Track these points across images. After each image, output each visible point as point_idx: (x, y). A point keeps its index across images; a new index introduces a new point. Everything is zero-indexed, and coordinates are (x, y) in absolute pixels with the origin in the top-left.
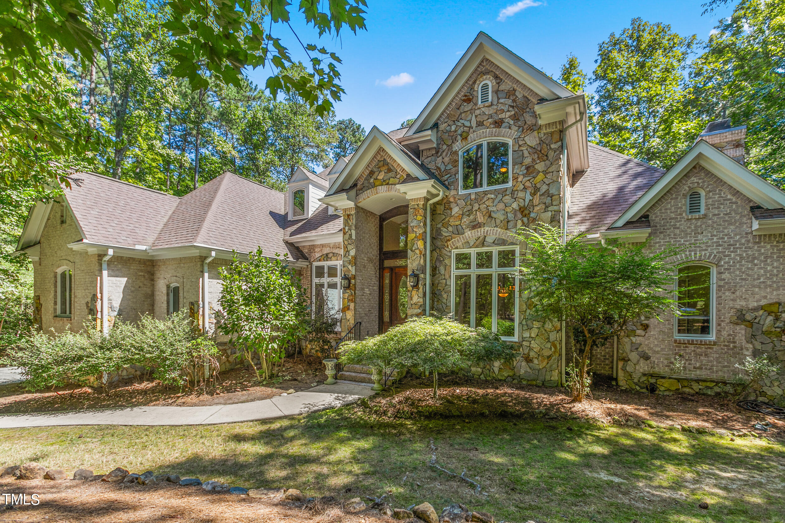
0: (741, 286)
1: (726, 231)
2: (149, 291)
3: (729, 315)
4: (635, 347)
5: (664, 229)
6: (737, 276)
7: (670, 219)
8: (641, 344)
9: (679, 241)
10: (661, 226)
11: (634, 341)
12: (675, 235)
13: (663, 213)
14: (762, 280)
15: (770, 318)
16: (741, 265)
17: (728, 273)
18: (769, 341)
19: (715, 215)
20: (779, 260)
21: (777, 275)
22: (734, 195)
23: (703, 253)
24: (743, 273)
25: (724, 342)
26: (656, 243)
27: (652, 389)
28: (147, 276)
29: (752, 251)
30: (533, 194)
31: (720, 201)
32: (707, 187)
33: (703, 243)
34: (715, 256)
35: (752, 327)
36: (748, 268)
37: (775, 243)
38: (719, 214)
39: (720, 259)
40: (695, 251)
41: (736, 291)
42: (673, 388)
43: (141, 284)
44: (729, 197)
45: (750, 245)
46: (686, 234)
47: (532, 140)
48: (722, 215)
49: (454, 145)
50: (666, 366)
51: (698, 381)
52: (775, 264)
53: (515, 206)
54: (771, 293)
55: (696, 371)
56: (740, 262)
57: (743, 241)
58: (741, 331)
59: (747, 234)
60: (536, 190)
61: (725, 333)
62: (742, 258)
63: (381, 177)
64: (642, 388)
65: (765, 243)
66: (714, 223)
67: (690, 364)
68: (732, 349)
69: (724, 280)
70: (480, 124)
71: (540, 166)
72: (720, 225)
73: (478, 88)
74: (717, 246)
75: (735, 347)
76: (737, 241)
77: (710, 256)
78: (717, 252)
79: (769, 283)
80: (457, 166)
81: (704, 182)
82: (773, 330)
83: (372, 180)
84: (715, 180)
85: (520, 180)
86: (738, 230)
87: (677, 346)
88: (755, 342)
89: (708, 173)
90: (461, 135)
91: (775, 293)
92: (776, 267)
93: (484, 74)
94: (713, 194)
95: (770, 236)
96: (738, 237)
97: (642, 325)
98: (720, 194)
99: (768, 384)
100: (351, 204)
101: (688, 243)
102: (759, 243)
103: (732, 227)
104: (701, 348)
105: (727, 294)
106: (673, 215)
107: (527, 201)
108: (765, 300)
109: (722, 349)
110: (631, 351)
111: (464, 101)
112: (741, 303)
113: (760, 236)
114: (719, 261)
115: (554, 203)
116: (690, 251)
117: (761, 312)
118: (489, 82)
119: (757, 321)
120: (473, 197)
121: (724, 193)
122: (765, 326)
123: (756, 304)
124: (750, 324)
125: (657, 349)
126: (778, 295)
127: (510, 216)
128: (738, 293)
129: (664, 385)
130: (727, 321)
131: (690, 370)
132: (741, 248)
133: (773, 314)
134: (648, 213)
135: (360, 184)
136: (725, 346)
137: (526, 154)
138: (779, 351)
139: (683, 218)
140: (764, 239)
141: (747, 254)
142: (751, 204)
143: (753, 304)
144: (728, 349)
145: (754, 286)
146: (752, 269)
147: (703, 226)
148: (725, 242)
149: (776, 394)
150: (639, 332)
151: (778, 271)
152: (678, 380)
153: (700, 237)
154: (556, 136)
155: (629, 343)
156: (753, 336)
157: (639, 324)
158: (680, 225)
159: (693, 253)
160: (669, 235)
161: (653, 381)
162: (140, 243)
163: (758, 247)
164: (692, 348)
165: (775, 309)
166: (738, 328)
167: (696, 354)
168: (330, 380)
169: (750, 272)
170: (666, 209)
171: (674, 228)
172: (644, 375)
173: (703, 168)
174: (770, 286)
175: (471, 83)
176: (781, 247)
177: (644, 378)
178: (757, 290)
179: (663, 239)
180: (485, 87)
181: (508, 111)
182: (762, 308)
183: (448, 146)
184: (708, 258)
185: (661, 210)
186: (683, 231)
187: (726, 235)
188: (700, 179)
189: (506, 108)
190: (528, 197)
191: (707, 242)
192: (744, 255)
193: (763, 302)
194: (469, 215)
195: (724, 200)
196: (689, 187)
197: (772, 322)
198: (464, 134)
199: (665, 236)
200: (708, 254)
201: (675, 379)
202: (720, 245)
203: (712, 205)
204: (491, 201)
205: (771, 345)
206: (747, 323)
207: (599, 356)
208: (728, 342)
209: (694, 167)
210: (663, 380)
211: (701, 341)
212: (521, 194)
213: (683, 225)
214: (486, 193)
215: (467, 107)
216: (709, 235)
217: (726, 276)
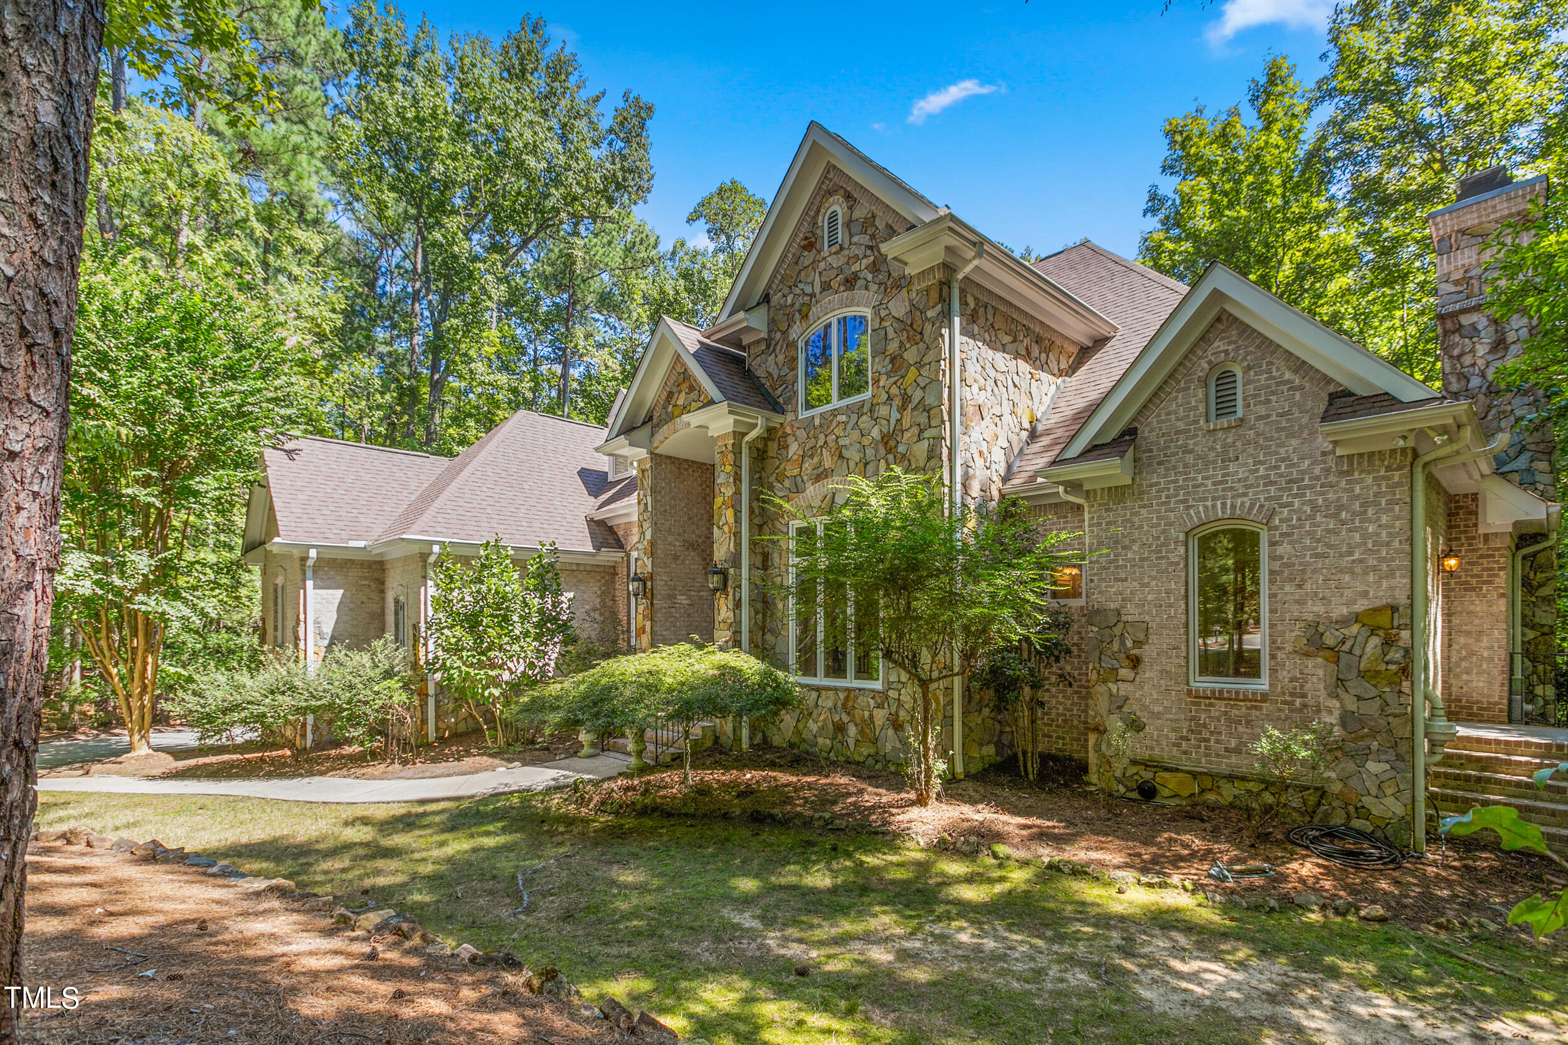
0: (1315, 571)
1: (1282, 450)
2: (376, 608)
3: (1293, 636)
4: (1119, 704)
5: (1165, 455)
6: (1305, 548)
7: (1177, 432)
8: (1127, 699)
9: (1194, 479)
10: (1159, 450)
11: (1114, 691)
12: (1186, 466)
13: (1163, 421)
14: (1356, 556)
15: (1375, 641)
16: (1313, 525)
17: (1289, 543)
18: (1374, 692)
19: (1260, 418)
20: (1392, 510)
21: (1388, 544)
22: (1296, 372)
23: (1239, 501)
24: (1318, 541)
25: (1284, 693)
26: (1151, 486)
27: (1148, 792)
28: (373, 586)
29: (1335, 493)
30: (902, 409)
31: (1269, 387)
32: (1244, 359)
33: (1239, 480)
34: (1262, 506)
35: (1337, 662)
36: (1328, 531)
37: (1382, 473)
38: (1268, 416)
39: (1273, 513)
40: (1224, 497)
41: (1304, 581)
42: (1185, 793)
43: (364, 599)
44: (1288, 375)
45: (1332, 479)
46: (1206, 464)
47: (898, 307)
48: (1274, 418)
49: (791, 331)
50: (1175, 745)
51: (1231, 778)
52: (1384, 519)
53: (875, 433)
54: (1378, 583)
55: (1228, 757)
56: (1311, 517)
57: (1317, 471)
58: (1318, 671)
59: (1324, 454)
60: (906, 399)
61: (1283, 675)
62: (1315, 508)
63: (680, 402)
64: (1129, 790)
65: (1361, 473)
66: (1258, 434)
67: (1217, 742)
68: (1300, 711)
69: (1281, 558)
70: (826, 287)
71: (911, 355)
72: (1271, 439)
73: (823, 221)
74: (1265, 485)
75: (1305, 706)
76: (1304, 472)
77: (1252, 506)
78: (1266, 499)
79: (1372, 562)
80: (794, 368)
81: (1238, 348)
82: (1383, 667)
83: (670, 408)
84: (1258, 341)
85: (882, 383)
86: (1306, 448)
87: (1193, 703)
88: (1344, 695)
89: (1246, 330)
90: (800, 311)
91: (1385, 584)
92: (1387, 526)
93: (831, 194)
94: (1256, 374)
95: (1371, 455)
96: (1307, 462)
97: (1128, 657)
98: (1269, 372)
99: (1374, 791)
100: (642, 453)
101: (1209, 482)
102: (1349, 473)
103: (1294, 442)
104: (1239, 708)
105: (1287, 588)
106: (1181, 425)
107: (893, 422)
108: (1365, 602)
109: (1280, 710)
110: (1110, 712)
111: (805, 248)
112: (1316, 609)
113: (1350, 457)
114: (1270, 518)
115: (933, 423)
116: (1214, 499)
117: (1355, 628)
118: (837, 206)
119: (1346, 647)
120: (817, 422)
121: (1278, 370)
122: (1365, 658)
123: (1345, 611)
124: (1334, 653)
125: (1157, 709)
126: (1392, 588)
127: (870, 452)
128: (1308, 586)
129: (1169, 785)
130: (1289, 647)
131: (1218, 755)
132: (1311, 487)
133: (1381, 633)
134: (1136, 424)
135: (656, 415)
136: (1285, 702)
137: (891, 334)
138: (1396, 716)
139: (1200, 429)
140: (1359, 464)
141: (1325, 500)
142: (1332, 388)
143: (1340, 611)
144: (1291, 711)
145: (1341, 571)
146: (1336, 533)
147: (1239, 444)
148: (1281, 476)
149: (1390, 815)
150: (1125, 673)
151: (1390, 534)
152: (1194, 775)
153: (1232, 467)
154: (934, 295)
155: (1106, 697)
156: (1340, 681)
157: (1123, 656)
158: (1195, 444)
159: (1219, 503)
160: (1175, 468)
161: (1147, 775)
162: (358, 538)
163: (1349, 482)
164: (1221, 706)
165: (1384, 620)
166: (1310, 663)
167: (1230, 721)
168: (586, 750)
169: (1333, 539)
170: (1169, 414)
171: (1184, 452)
172: (1134, 762)
173: (1236, 319)
174: (1375, 569)
175: (812, 213)
176: (1396, 479)
177: (1132, 770)
178: (1347, 578)
179: (1165, 476)
180: (833, 217)
181: (865, 256)
182: (1357, 618)
183: (783, 333)
184: (1249, 513)
185: (1159, 415)
186: (1199, 457)
187: (1283, 460)
188: (1229, 343)
189: (860, 252)
190: (895, 415)
191: (1246, 479)
192: (1320, 502)
193: (1361, 606)
194: (812, 457)
195: (1278, 384)
196: (1210, 362)
197: (1379, 651)
198: (804, 309)
199: (1167, 469)
200: (1247, 505)
201: (1188, 772)
202: (1272, 483)
203: (1255, 396)
204: (842, 426)
205: (1378, 702)
206: (1328, 653)
207: (1075, 723)
208: (1292, 695)
209: (1218, 319)
210: (1167, 775)
211: (1237, 693)
212: (883, 411)
213: (1200, 444)
214: (834, 413)
215: (808, 257)
216: (1251, 461)
217: (1284, 549)
